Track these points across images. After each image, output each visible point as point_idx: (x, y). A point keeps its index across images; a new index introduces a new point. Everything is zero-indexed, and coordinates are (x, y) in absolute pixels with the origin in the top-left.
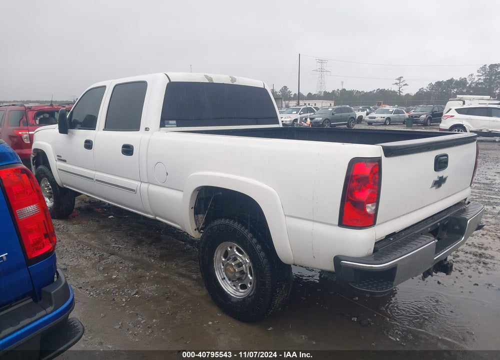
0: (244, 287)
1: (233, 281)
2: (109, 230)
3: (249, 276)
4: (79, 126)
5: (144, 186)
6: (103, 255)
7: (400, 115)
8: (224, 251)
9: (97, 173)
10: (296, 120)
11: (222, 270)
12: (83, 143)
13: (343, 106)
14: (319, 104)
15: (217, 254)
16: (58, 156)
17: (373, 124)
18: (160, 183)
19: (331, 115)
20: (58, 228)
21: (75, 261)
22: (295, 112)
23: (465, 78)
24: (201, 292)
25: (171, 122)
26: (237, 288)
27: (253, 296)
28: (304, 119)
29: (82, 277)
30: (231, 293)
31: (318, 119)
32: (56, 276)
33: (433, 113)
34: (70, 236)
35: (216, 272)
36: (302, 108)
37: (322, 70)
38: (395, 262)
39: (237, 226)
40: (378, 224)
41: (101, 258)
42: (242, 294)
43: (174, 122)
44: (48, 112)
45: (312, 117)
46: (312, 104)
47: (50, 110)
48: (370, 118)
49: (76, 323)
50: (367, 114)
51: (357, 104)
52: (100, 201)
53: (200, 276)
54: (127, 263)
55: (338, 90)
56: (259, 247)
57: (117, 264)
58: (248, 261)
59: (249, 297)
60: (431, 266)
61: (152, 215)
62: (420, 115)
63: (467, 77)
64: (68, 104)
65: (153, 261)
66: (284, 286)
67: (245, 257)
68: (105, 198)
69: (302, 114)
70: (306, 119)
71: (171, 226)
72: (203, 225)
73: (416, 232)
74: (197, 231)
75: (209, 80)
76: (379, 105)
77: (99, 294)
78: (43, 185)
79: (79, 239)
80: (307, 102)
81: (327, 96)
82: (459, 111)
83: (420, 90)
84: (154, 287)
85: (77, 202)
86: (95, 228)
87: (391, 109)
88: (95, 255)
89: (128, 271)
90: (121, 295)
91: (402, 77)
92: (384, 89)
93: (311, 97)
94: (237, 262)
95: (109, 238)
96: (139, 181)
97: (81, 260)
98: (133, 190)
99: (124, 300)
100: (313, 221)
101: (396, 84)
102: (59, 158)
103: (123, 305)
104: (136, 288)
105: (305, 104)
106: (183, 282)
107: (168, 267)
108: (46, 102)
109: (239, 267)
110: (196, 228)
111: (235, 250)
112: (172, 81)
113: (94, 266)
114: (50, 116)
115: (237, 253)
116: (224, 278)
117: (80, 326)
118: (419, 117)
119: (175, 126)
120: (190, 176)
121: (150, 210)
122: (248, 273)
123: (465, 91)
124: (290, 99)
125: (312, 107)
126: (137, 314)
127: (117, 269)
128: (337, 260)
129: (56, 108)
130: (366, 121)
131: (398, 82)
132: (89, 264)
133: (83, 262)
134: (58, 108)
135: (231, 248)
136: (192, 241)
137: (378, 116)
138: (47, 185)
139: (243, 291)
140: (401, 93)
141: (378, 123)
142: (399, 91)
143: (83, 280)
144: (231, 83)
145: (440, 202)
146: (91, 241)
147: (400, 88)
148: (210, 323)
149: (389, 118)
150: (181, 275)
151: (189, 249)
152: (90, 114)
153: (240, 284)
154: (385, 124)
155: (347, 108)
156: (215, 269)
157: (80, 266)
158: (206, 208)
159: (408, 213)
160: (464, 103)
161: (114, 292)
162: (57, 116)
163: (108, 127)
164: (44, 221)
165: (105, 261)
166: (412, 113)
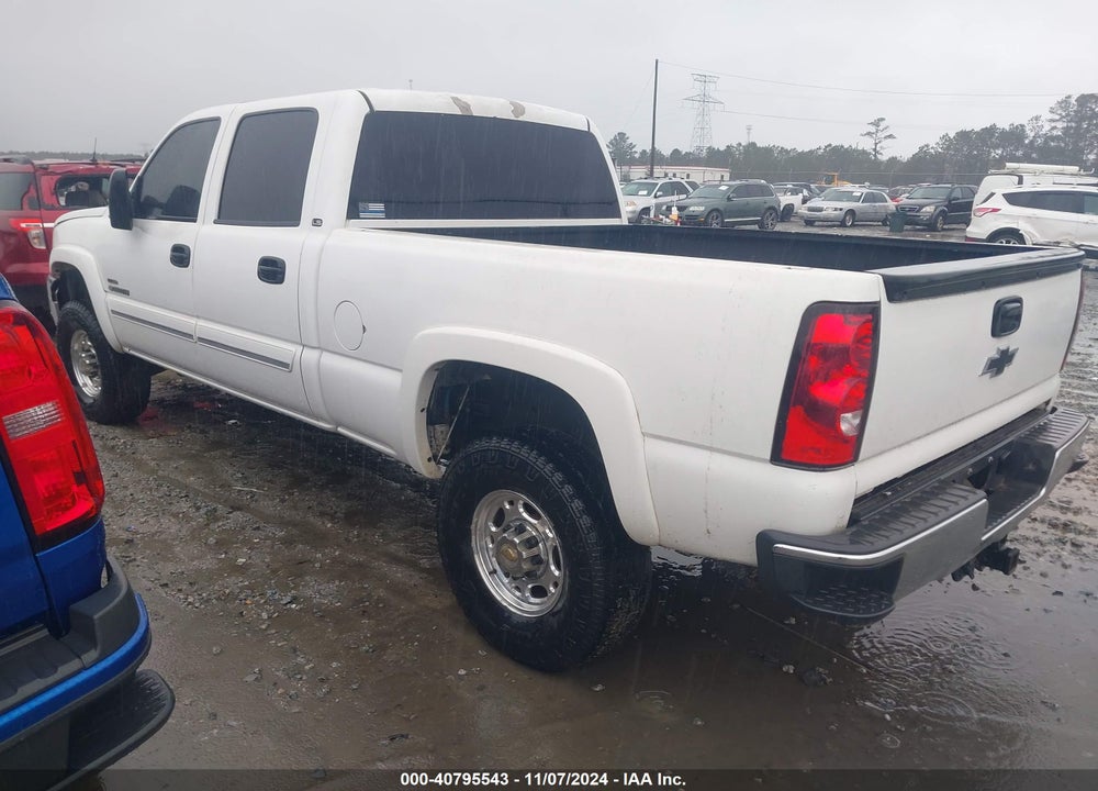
0: (539, 592)
1: (514, 579)
2: (229, 453)
3: (553, 568)
4: (157, 211)
5: (310, 356)
6: (215, 510)
7: (877, 204)
8: (496, 509)
9: (202, 323)
10: (646, 210)
11: (491, 553)
12: (168, 253)
13: (752, 181)
14: (698, 175)
15: (478, 516)
16: (110, 281)
17: (817, 223)
18: (346, 351)
19: (725, 202)
20: (113, 447)
21: (151, 522)
22: (645, 193)
23: (1022, 126)
24: (440, 599)
25: (373, 207)
26: (523, 595)
27: (562, 615)
28: (664, 208)
29: (169, 560)
30: (510, 605)
31: (696, 208)
32: (104, 574)
33: (950, 201)
34: (139, 465)
35: (476, 556)
36: (660, 182)
37: (704, 99)
38: (900, 549)
39: (525, 453)
40: (863, 460)
41: (212, 516)
42: (535, 608)
43: (381, 207)
44: (85, 179)
45: (682, 203)
46: (680, 174)
47: (88, 173)
48: (810, 209)
49: (154, 684)
50: (804, 201)
51: (784, 178)
52: (209, 387)
53: (438, 561)
54: (271, 530)
55: (740, 144)
56: (577, 504)
57: (249, 532)
58: (550, 535)
59: (552, 614)
60: (971, 557)
61: (329, 423)
62: (922, 206)
63: (1025, 123)
64: (133, 161)
65: (329, 525)
66: (633, 592)
67: (543, 524)
68: (218, 381)
69: (660, 196)
70: (669, 209)
71: (369, 448)
72: (446, 448)
73: (942, 477)
74: (433, 463)
75: (461, 108)
76: (830, 181)
77: (208, 601)
78: (76, 348)
79: (160, 473)
80: (671, 170)
81: (715, 158)
82: (1012, 199)
83: (921, 149)
84: (334, 586)
85: (156, 387)
86: (198, 448)
87: (858, 190)
88: (198, 509)
89: (273, 547)
90: (258, 605)
91: (883, 119)
92: (842, 147)
93: (678, 158)
94: (526, 536)
95: (229, 472)
96: (297, 343)
97: (165, 521)
98: (285, 365)
99: (265, 616)
100: (711, 449)
101: (869, 134)
102: (114, 285)
103: (264, 627)
104: (292, 589)
105: (666, 175)
106: (399, 575)
107: (365, 540)
108: (83, 156)
109: (531, 548)
110: (431, 455)
111: (521, 510)
112: (376, 109)
113: (194, 535)
114: (90, 188)
115: (525, 515)
116: (495, 571)
117: (165, 691)
118: (918, 211)
119: (383, 215)
120: (420, 334)
121: (322, 410)
122: (551, 561)
123: (1019, 153)
124: (632, 162)
125: (682, 181)
126: (295, 650)
127: (246, 542)
128: (765, 541)
129: (102, 169)
130: (802, 217)
131: (873, 129)
132: (184, 532)
133: (171, 526)
134: (106, 170)
135: (511, 503)
136: (417, 483)
137: (829, 207)
138: (86, 348)
139: (537, 600)
140: (879, 156)
141: (829, 222)
142: (875, 150)
143: (170, 567)
144: (513, 118)
145: (996, 407)
146: (188, 477)
147: (876, 144)
148: (462, 672)
149: (851, 212)
150: (395, 559)
151: (412, 500)
152: (183, 184)
153: (530, 586)
154: (843, 224)
155: (761, 186)
156: (474, 549)
157: (163, 536)
158: (453, 411)
159: (928, 434)
160: (1020, 182)
161: (242, 596)
162: (106, 186)
163: (225, 215)
164: (74, 442)
165: (220, 524)
166: (904, 200)
